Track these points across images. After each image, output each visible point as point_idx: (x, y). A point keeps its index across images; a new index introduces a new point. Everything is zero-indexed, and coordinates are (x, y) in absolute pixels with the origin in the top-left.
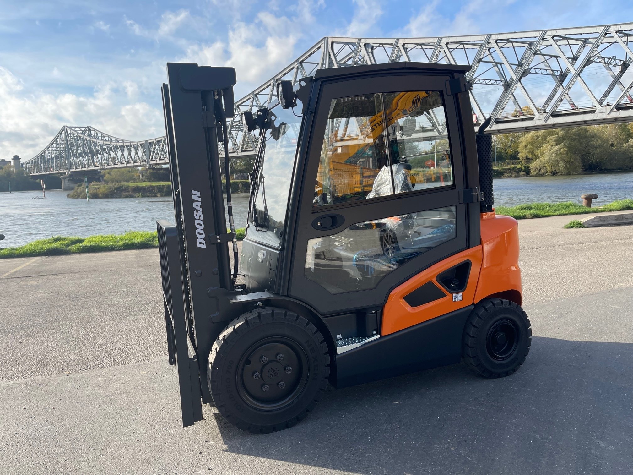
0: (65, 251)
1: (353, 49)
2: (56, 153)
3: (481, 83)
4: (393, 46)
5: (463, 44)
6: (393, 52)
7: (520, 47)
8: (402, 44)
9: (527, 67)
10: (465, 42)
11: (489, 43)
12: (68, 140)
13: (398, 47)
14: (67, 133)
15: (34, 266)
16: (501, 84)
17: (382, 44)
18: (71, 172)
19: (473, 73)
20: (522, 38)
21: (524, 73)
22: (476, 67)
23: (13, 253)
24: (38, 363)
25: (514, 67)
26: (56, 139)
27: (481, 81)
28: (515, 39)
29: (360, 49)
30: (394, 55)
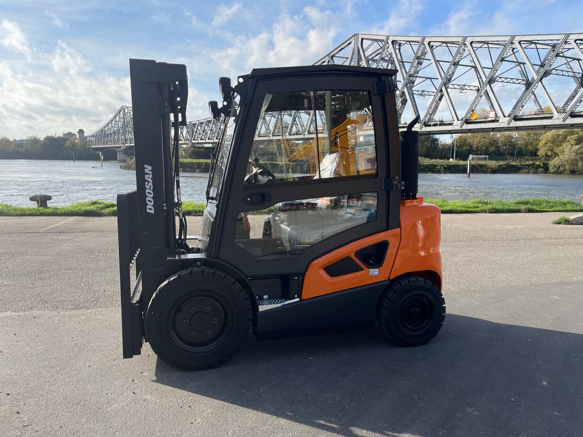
0: (99, 213)
1: (382, 46)
2: (114, 129)
3: (502, 82)
4: (419, 44)
5: (488, 44)
6: (418, 50)
7: (544, 49)
8: (428, 42)
9: (549, 68)
10: (489, 42)
11: (512, 43)
12: (125, 118)
13: (424, 44)
14: (125, 112)
15: (70, 223)
16: (523, 82)
17: (409, 42)
18: (126, 146)
19: (495, 72)
20: (545, 40)
21: (545, 73)
22: (498, 66)
23: (56, 212)
24: (40, 301)
25: (536, 68)
26: (116, 117)
27: (503, 79)
28: (538, 40)
29: (387, 46)
30: (420, 52)
